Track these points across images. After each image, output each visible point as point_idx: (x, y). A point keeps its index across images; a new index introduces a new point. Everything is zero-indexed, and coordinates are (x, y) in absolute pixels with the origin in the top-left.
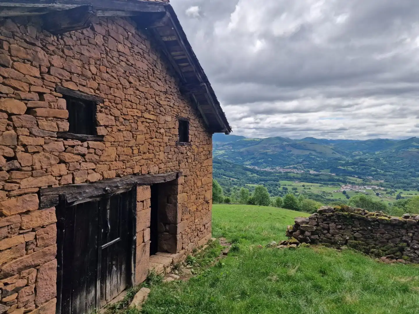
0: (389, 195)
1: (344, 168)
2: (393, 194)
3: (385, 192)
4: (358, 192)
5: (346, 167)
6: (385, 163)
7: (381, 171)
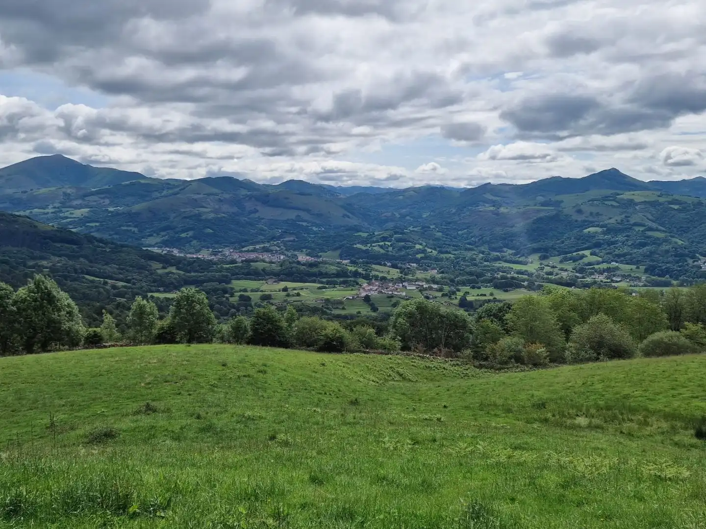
0: (446, 299)
1: (364, 248)
2: (453, 297)
3: (439, 294)
4: (392, 297)
5: (369, 245)
6: (440, 234)
7: (432, 252)
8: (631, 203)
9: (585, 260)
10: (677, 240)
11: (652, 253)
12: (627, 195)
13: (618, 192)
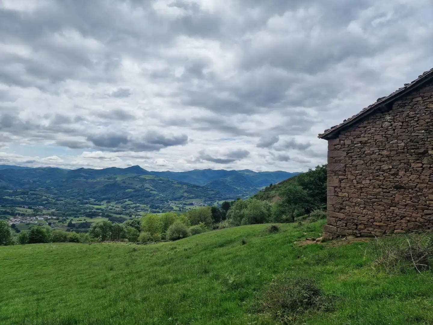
0: (61, 223)
2: (64, 222)
3: (57, 221)
4: (29, 224)
6: (56, 191)
7: (52, 200)
8: (145, 180)
9: (126, 203)
10: (161, 195)
11: (152, 200)
12: (143, 176)
13: (140, 175)
